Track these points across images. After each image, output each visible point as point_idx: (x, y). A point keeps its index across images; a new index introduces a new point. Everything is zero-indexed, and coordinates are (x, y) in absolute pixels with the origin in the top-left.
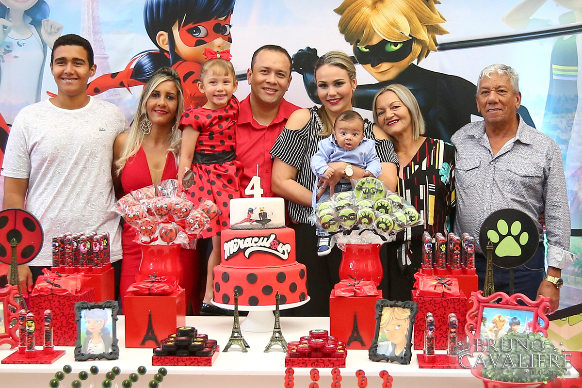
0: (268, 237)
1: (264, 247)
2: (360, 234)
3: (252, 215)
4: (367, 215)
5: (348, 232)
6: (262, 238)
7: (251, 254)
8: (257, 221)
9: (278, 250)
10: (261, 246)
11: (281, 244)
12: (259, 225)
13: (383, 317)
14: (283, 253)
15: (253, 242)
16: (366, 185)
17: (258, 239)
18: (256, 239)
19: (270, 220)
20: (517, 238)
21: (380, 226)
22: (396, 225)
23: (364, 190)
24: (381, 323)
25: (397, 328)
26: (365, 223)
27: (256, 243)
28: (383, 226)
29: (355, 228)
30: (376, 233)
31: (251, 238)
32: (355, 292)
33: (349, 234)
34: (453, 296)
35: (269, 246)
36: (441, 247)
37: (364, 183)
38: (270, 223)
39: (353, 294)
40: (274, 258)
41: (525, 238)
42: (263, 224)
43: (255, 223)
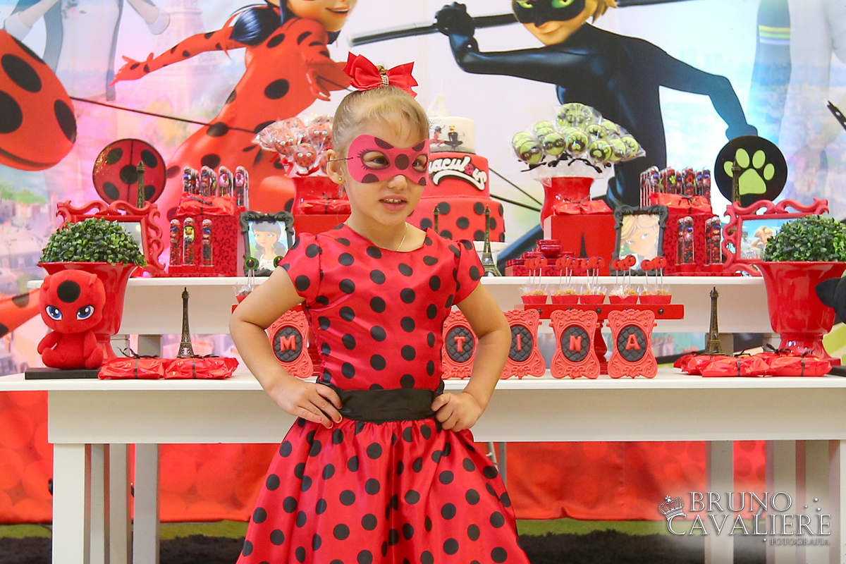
0: (462, 160)
1: (458, 171)
2: (569, 165)
3: (440, 135)
4: (579, 139)
5: (554, 164)
6: (455, 160)
7: (441, 180)
8: (445, 142)
9: (474, 176)
10: (453, 170)
11: (477, 170)
12: (449, 147)
13: (623, 229)
14: (479, 181)
15: (444, 164)
16: (571, 112)
17: (449, 160)
18: (447, 161)
19: (461, 143)
20: (760, 172)
21: (595, 153)
22: (613, 154)
23: (569, 118)
24: (622, 234)
25: (643, 237)
26: (577, 150)
27: (447, 165)
28: (598, 154)
29: (564, 157)
30: (589, 164)
31: (441, 160)
32: (581, 210)
33: (555, 166)
34: (702, 212)
35: (463, 170)
36: (670, 179)
37: (568, 110)
38: (462, 145)
39: (578, 211)
40: (468, 185)
41: (770, 172)
42: (454, 147)
43: (443, 145)
